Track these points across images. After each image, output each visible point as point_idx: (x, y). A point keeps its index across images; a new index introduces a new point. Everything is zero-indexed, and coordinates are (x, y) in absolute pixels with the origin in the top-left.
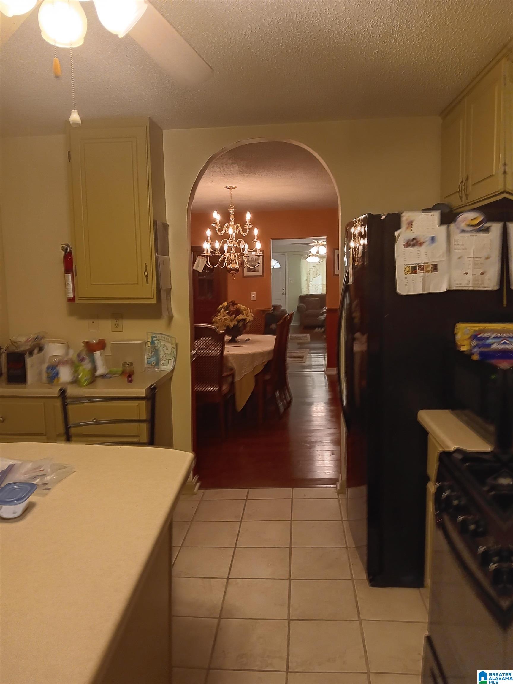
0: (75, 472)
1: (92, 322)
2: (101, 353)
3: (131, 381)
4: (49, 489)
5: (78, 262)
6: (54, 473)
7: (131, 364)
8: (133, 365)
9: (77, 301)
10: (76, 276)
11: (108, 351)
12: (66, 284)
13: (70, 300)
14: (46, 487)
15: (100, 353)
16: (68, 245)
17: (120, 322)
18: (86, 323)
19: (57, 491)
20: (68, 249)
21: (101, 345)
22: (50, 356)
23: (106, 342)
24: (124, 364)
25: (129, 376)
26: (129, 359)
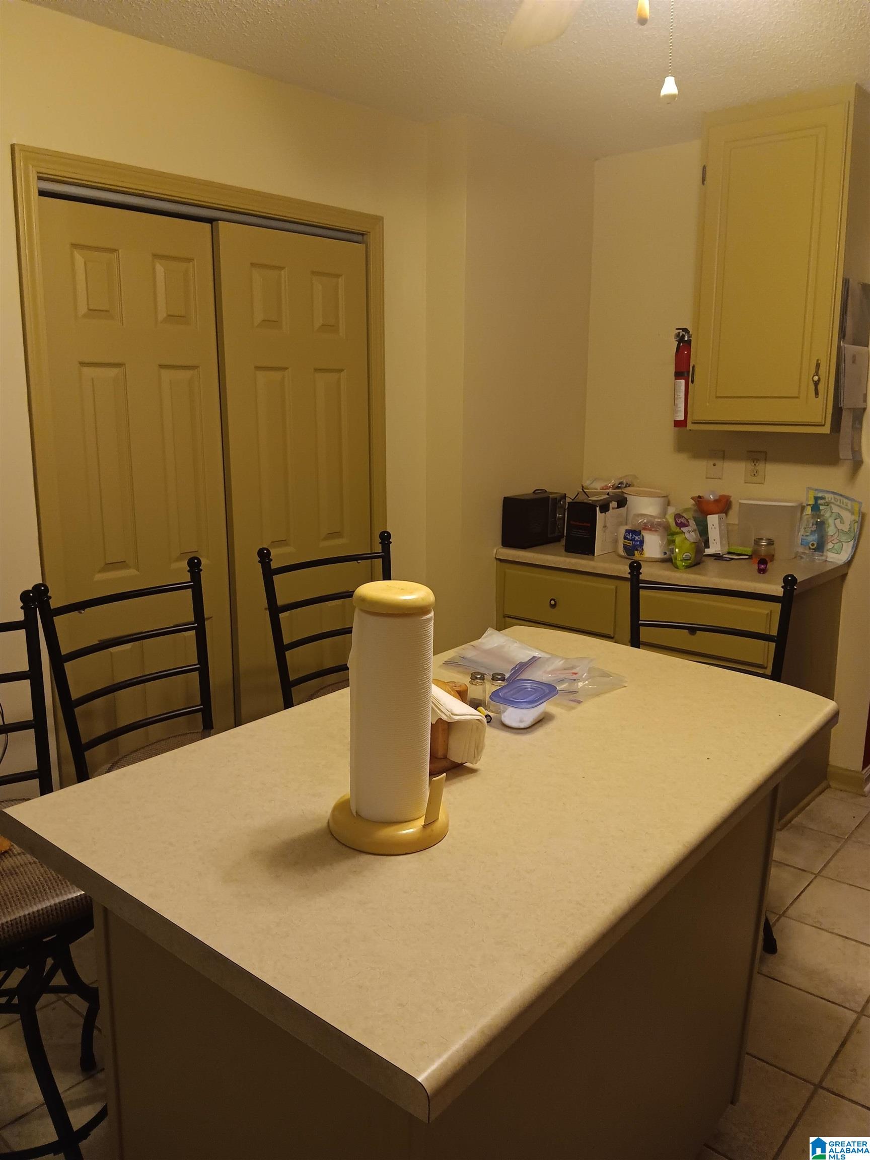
0: (625, 687)
1: (712, 466)
2: (720, 519)
3: (762, 571)
4: (579, 702)
5: (699, 358)
6: (590, 680)
7: (770, 543)
8: (773, 544)
9: (690, 426)
10: (692, 382)
11: (733, 517)
12: (676, 396)
13: (677, 424)
14: (574, 698)
15: (719, 517)
16: (685, 330)
17: (761, 466)
18: (702, 466)
19: (589, 707)
20: (686, 337)
21: (723, 505)
22: (634, 515)
23: (731, 499)
24: (757, 541)
25: (763, 563)
26: (767, 533)
